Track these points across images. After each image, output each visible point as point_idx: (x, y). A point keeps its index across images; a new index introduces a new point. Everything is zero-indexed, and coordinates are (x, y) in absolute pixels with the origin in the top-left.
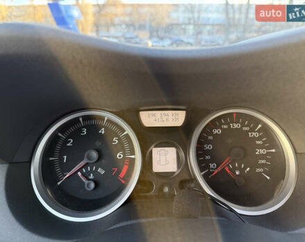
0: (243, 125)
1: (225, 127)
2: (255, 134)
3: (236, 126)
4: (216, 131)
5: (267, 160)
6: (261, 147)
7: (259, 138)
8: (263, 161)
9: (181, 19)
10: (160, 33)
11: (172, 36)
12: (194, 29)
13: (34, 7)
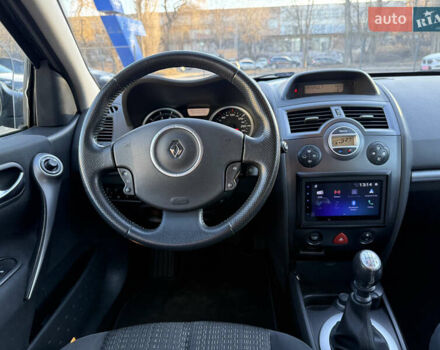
0: (236, 114)
1: (228, 115)
2: (242, 119)
3: (233, 115)
4: (223, 118)
5: (246, 130)
6: (243, 124)
7: (243, 121)
9: (283, 29)
10: (253, 50)
11: (270, 54)
12: (302, 41)
13: (82, 20)
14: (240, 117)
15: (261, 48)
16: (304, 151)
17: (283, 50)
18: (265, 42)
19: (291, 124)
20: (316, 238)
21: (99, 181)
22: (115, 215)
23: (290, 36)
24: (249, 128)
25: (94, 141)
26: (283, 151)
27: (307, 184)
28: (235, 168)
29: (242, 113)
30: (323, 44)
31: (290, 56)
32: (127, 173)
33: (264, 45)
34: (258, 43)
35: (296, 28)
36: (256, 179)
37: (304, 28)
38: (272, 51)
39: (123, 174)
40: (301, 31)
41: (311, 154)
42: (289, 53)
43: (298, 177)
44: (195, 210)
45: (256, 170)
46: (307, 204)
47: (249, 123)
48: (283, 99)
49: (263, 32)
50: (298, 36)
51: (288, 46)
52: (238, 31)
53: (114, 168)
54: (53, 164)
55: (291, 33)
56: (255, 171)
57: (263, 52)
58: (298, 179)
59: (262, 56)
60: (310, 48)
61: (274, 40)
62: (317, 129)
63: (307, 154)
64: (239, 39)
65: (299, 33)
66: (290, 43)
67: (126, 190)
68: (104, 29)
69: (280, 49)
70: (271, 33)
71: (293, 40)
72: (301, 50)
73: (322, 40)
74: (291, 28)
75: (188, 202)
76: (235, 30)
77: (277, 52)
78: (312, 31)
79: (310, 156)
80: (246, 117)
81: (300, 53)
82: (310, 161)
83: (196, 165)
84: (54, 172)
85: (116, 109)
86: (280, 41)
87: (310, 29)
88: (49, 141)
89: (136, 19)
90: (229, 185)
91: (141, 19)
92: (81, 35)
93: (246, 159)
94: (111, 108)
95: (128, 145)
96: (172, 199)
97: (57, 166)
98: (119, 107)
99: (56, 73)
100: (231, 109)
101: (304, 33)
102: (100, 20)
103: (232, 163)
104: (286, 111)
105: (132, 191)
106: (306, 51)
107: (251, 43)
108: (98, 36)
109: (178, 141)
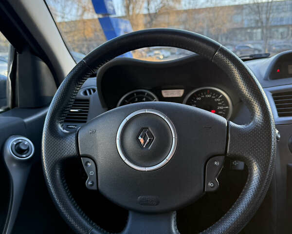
0: (212, 95)
1: (203, 96)
2: (218, 100)
3: (208, 96)
4: (198, 99)
5: (224, 112)
6: (221, 106)
7: (220, 102)
8: (221, 112)
9: (246, 23)
11: (235, 43)
12: (262, 32)
13: (84, 22)
14: (217, 98)
15: (227, 38)
17: (246, 39)
18: (230, 33)
19: (277, 107)
23: (252, 28)
24: (228, 110)
29: (219, 94)
30: (281, 33)
31: (252, 44)
32: (91, 164)
33: (229, 36)
34: (224, 34)
35: (257, 22)
37: (264, 20)
38: (237, 40)
39: (86, 164)
40: (262, 23)
42: (251, 42)
43: (289, 168)
47: (227, 104)
48: (266, 79)
49: (228, 26)
50: (259, 27)
51: (251, 36)
52: (207, 25)
53: (77, 157)
54: (23, 148)
55: (253, 25)
57: (228, 41)
60: (271, 37)
61: (238, 32)
65: (260, 24)
66: (252, 34)
67: (89, 183)
68: (101, 28)
69: (243, 38)
70: (235, 26)
71: (255, 31)
72: (262, 39)
73: (281, 30)
74: (253, 21)
75: (158, 203)
77: (241, 41)
78: (272, 23)
80: (223, 97)
81: (262, 42)
83: (169, 157)
84: (24, 156)
85: (94, 91)
86: (243, 32)
87: (270, 21)
88: (24, 123)
89: (125, 19)
90: (210, 184)
91: (130, 20)
92: (84, 33)
93: (232, 152)
94: (89, 90)
95: (94, 132)
96: (139, 198)
97: (28, 149)
98: (96, 88)
99: (37, 57)
100: (207, 90)
101: (264, 25)
102: (98, 21)
103: (214, 156)
104: (271, 92)
105: (95, 184)
106: (267, 40)
107: (218, 35)
108: (96, 33)
109: (148, 128)
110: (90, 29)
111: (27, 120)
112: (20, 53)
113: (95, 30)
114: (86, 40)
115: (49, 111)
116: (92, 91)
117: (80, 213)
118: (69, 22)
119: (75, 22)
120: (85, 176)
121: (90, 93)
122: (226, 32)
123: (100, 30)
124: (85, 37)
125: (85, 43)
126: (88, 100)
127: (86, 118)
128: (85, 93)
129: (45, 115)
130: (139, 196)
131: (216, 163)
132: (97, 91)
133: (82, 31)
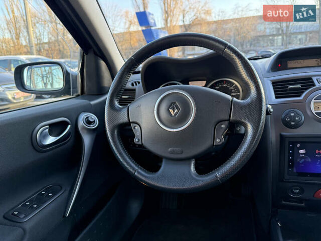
0: (228, 85)
1: (221, 86)
3: (225, 85)
4: (217, 87)
7: (233, 90)
9: (268, 31)
10: (244, 47)
11: (258, 48)
12: (283, 38)
13: (130, 33)
14: (231, 87)
15: (251, 45)
16: (288, 115)
17: (268, 45)
18: (254, 40)
19: (275, 92)
20: (297, 191)
21: (118, 132)
22: (128, 159)
23: (274, 35)
24: (239, 95)
25: (117, 103)
26: (268, 113)
27: (290, 143)
28: (223, 126)
30: (300, 39)
31: (273, 50)
32: (137, 127)
33: (253, 43)
34: (249, 41)
35: (278, 30)
36: (243, 136)
37: (285, 29)
38: (259, 46)
39: (134, 128)
40: (282, 31)
41: (294, 117)
42: (272, 48)
43: (281, 136)
44: (188, 159)
45: (243, 128)
46: (290, 161)
47: (239, 92)
48: (268, 72)
49: (253, 34)
50: (279, 35)
51: (272, 42)
52: (234, 34)
53: (129, 124)
54: (91, 120)
55: (275, 33)
56: (242, 130)
57: (252, 48)
58: (282, 138)
59: (251, 50)
60: (290, 43)
61: (261, 39)
62: (299, 96)
63: (291, 117)
64: (234, 39)
65: (280, 32)
66: (273, 40)
67: (136, 140)
68: (144, 38)
69: (265, 45)
70: (258, 34)
71: (276, 38)
72: (282, 45)
73: (299, 37)
74: (274, 30)
75: (182, 153)
76: (232, 34)
77: (264, 47)
78: (291, 30)
79: (293, 119)
80: (236, 87)
82: (293, 123)
83: (189, 122)
84: (92, 126)
85: (139, 83)
86: (265, 39)
87: (290, 28)
88: (91, 105)
89: (164, 30)
90: (217, 140)
91: (168, 30)
92: (130, 43)
93: (234, 118)
94: (135, 83)
95: (139, 106)
96: (169, 149)
97: (94, 121)
98: (140, 81)
99: (99, 58)
100: (223, 81)
101: (284, 32)
102: (141, 32)
103: (221, 121)
104: (271, 81)
105: (140, 140)
106: (286, 46)
107: (243, 42)
108: (140, 43)
109: (175, 103)
110: (135, 39)
111: (93, 103)
112: (87, 54)
113: (140, 40)
114: (132, 48)
115: (108, 97)
116: (137, 83)
117: (130, 159)
118: (118, 34)
119: (123, 34)
120: (134, 136)
121: (136, 85)
122: (250, 39)
123: (143, 40)
124: (131, 46)
125: (131, 51)
126: (135, 90)
127: (134, 98)
128: (133, 85)
129: (106, 99)
130: (169, 148)
131: (222, 126)
132: (141, 83)
133: (129, 41)
